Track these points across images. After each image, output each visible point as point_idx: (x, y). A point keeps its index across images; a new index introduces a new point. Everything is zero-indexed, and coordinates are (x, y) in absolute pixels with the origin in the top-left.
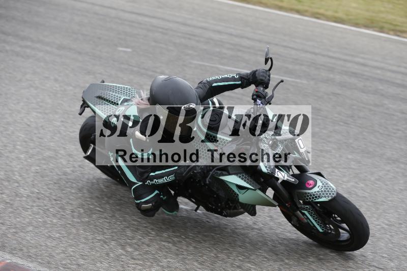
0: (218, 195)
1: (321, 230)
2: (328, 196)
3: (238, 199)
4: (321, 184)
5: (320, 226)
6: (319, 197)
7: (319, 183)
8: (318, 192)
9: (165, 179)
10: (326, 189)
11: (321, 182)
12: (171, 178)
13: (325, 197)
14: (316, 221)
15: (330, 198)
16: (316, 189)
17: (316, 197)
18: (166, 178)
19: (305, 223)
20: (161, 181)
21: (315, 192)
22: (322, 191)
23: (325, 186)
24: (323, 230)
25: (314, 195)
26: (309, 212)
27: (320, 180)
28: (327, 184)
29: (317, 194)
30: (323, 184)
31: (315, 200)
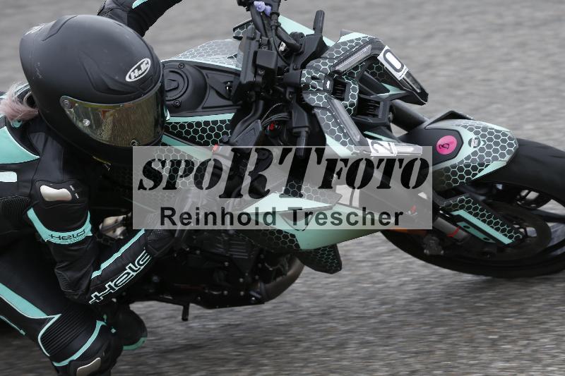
0: (230, 259)
1: (506, 241)
2: (503, 156)
3: (297, 245)
4: (472, 135)
5: (503, 231)
6: (481, 165)
7: (467, 135)
8: (474, 153)
9: (129, 270)
10: (490, 140)
11: (471, 130)
12: (143, 260)
13: (495, 159)
14: (489, 223)
15: (508, 157)
16: (466, 151)
17: (475, 168)
18: (130, 268)
19: (464, 239)
20: (122, 280)
21: (468, 158)
22: (482, 150)
23: (483, 136)
24: (510, 237)
25: (467, 166)
26: (468, 209)
27: (465, 127)
28: (485, 129)
29: (474, 161)
30: (477, 133)
31: (476, 174)
